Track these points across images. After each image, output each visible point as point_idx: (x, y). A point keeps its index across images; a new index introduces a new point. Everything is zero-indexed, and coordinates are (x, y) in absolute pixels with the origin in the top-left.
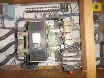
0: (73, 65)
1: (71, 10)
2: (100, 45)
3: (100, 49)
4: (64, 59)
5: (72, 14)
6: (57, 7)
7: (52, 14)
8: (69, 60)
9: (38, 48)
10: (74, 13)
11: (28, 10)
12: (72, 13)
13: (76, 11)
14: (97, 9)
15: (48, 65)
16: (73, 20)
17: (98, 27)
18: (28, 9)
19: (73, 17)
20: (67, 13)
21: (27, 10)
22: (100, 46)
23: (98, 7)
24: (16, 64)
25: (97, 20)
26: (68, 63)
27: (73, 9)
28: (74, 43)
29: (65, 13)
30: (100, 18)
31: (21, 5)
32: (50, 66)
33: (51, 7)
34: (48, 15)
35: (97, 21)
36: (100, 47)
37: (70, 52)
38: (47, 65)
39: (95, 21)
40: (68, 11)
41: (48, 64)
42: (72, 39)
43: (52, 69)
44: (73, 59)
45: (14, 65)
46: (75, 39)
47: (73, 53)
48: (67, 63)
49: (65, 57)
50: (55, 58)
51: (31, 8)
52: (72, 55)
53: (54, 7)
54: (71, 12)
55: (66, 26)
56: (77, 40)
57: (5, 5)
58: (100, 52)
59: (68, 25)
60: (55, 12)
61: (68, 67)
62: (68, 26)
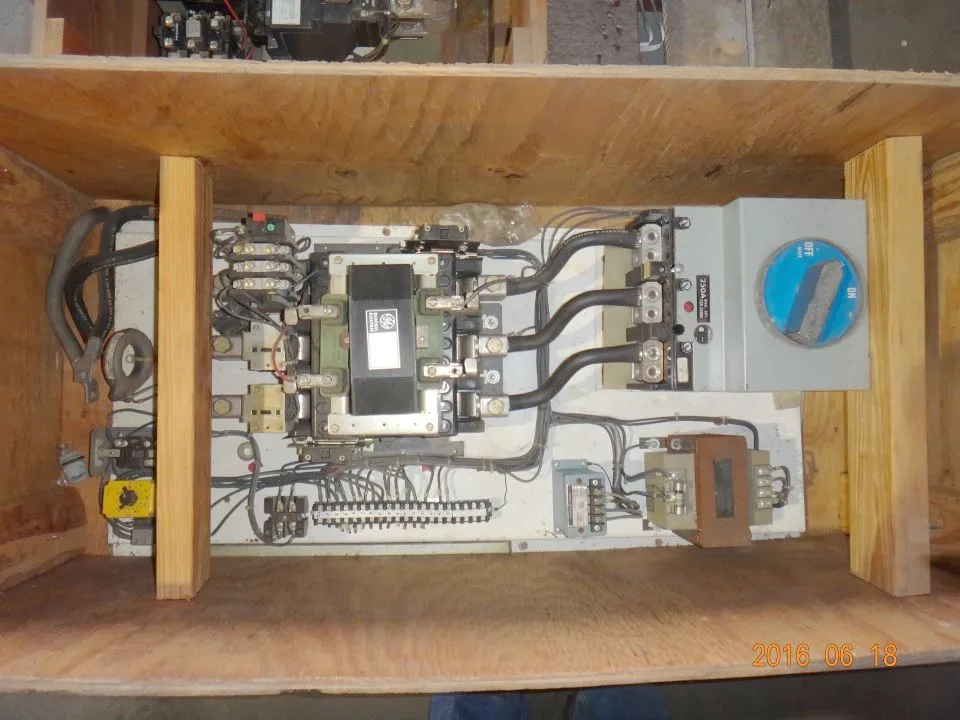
0: (250, 242)
1: (251, 503)
2: (113, 323)
3: (113, 303)
4: (285, 268)
5: (250, 486)
6: (325, 522)
7: (352, 488)
8: (265, 279)
9: (380, 314)
10: (241, 490)
11: (475, 513)
12: (246, 492)
13: (226, 499)
14: (125, 489)
15: (382, 228)
16: (243, 457)
17: (115, 416)
18: (479, 519)
19: (242, 469)
20: (272, 492)
21: (482, 512)
22: (113, 316)
23: (121, 497)
24: (540, 236)
25: (126, 443)
26: (268, 251)
27: (243, 510)
28: (246, 334)
29: (286, 491)
30: (106, 453)
31: (524, 545)
32: (373, 222)
33: (355, 523)
34: (372, 484)
35: (123, 439)
36: (113, 310)
37: (261, 296)
38: (390, 228)
39: (134, 441)
40: (268, 501)
41: (386, 232)
42: (255, 350)
43: (365, 210)
44: (247, 267)
45: (550, 231)
46: (237, 351)
47: (250, 292)
48: (273, 250)
49: (281, 276)
50: (326, 269)
51: (462, 520)
52: (252, 284)
53: (338, 523)
54: (250, 498)
55: (278, 412)
56: (231, 346)
57: (575, 523)
58: (112, 287)
59: (266, 416)
60: (336, 497)
61: (270, 234)
62: (269, 412)
